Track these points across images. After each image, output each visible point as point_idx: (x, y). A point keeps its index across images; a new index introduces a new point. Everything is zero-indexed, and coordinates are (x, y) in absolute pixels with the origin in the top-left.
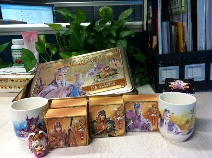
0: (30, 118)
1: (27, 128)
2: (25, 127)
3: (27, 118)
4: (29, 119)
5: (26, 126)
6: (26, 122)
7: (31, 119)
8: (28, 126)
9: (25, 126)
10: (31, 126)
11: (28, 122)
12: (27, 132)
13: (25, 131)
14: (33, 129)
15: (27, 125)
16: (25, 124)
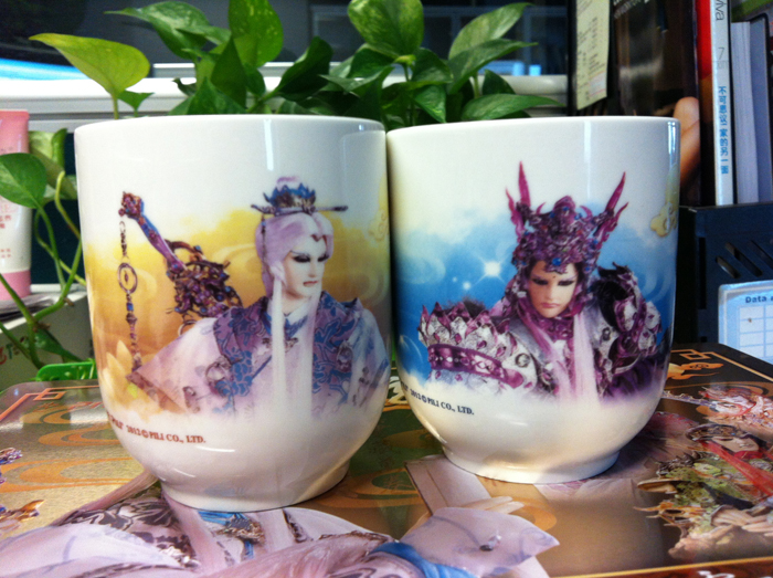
0: (543, 199)
1: (509, 294)
2: (492, 282)
3: (517, 198)
4: (534, 206)
5: (504, 273)
6: (508, 238)
7: (548, 208)
8: (514, 271)
9: (493, 269)
10: (544, 283)
11: (522, 240)
12: (499, 326)
13: (484, 319)
14: (552, 312)
15: (515, 260)
16: (491, 256)
